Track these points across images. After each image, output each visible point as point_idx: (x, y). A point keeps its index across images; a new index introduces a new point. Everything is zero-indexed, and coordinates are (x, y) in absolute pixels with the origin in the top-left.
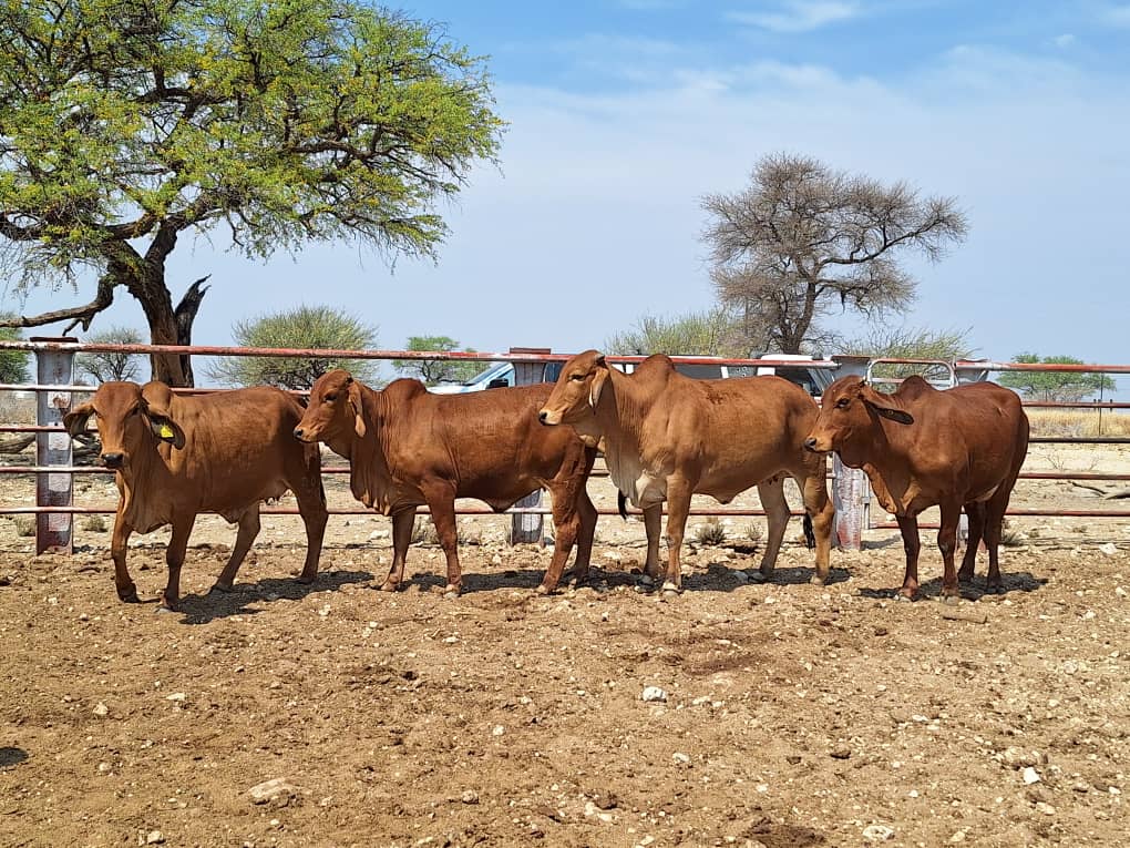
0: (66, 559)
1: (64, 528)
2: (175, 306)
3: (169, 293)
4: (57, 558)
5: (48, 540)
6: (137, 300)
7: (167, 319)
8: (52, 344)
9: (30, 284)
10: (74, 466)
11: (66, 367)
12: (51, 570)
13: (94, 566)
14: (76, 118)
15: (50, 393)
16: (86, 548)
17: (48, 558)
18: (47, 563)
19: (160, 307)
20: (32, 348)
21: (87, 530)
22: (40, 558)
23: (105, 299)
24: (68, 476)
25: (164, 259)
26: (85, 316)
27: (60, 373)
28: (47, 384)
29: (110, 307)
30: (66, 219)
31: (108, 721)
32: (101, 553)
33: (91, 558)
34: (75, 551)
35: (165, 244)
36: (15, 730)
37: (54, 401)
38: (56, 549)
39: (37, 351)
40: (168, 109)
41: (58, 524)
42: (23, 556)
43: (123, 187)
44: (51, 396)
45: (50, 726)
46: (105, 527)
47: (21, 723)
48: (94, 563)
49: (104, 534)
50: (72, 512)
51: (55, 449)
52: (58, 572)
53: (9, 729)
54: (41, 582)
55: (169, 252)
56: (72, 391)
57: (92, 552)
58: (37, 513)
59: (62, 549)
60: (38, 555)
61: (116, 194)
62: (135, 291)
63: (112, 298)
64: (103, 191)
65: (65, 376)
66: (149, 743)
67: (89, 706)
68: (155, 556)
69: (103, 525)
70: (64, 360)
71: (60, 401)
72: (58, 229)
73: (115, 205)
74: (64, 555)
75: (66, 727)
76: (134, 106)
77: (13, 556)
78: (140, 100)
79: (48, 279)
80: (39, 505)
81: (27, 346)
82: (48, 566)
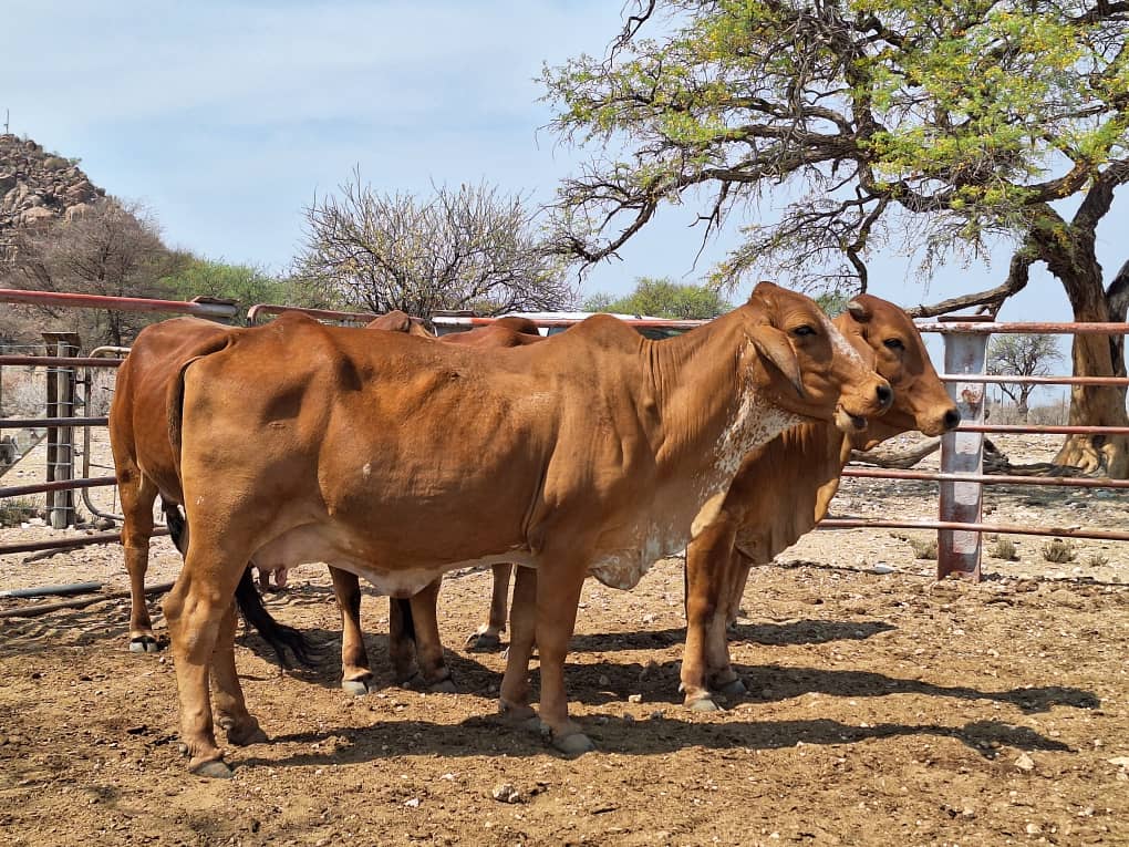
0: (972, 587)
1: (969, 550)
2: (1106, 284)
3: (1100, 268)
4: (961, 585)
5: (952, 563)
6: (1058, 279)
7: (1096, 302)
8: (963, 324)
9: (935, 262)
10: (985, 473)
11: (978, 354)
12: (955, 598)
13: (1005, 598)
14: (997, 54)
15: (959, 384)
16: (995, 577)
17: (951, 584)
18: (950, 590)
19: (1088, 286)
20: (939, 330)
21: (994, 557)
22: (942, 583)
23: (1019, 279)
24: (976, 486)
25: (1096, 224)
26: (995, 301)
27: (972, 360)
28: (957, 373)
29: (1024, 289)
30: (982, 178)
31: (1034, 778)
32: (1014, 583)
33: (1002, 588)
34: (982, 578)
35: (1098, 204)
36: (924, 770)
37: (963, 394)
38: (961, 575)
39: (945, 333)
40: (1110, 32)
41: (964, 544)
42: (922, 579)
43: (1047, 138)
44: (960, 387)
45: (965, 772)
46: (1016, 555)
47: (931, 764)
48: (1005, 594)
49: (1016, 563)
50: (980, 530)
51: (963, 453)
52: (962, 601)
53: (917, 769)
54: (942, 610)
55: (1102, 214)
56: (985, 382)
57: (1003, 582)
58: (940, 529)
59: (968, 576)
60: (940, 579)
61: (1041, 144)
62: (1055, 269)
63: (1027, 278)
64: (1026, 140)
65: (977, 363)
66: (1088, 811)
67: (1010, 757)
68: (1082, 592)
69: (1014, 552)
70: (976, 343)
71: (970, 394)
72: (974, 191)
73: (1040, 154)
74: (970, 582)
75: (984, 776)
76: (1069, 30)
77: (911, 578)
78: (1077, 22)
79: (957, 252)
80: (941, 520)
81: (934, 327)
82: (949, 593)
